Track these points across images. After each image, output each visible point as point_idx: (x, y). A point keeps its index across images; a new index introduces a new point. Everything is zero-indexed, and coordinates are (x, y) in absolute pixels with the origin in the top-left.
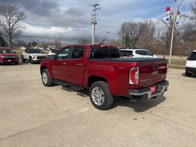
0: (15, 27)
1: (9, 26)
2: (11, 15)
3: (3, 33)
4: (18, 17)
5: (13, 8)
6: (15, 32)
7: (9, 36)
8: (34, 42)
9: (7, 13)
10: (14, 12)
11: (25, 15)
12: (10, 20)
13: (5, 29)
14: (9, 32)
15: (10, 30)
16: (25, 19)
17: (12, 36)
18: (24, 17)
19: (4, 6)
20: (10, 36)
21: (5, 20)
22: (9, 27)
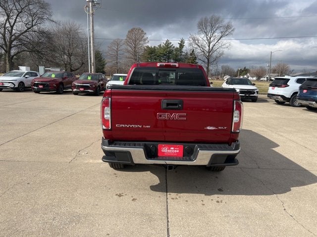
0: (215, 48)
1: (209, 46)
2: (213, 31)
3: (199, 57)
4: (222, 32)
5: (217, 20)
6: (215, 54)
7: (206, 60)
8: (245, 68)
9: (209, 28)
10: (218, 25)
11: (232, 28)
12: (210, 38)
13: (203, 52)
14: (207, 55)
15: (209, 52)
16: (232, 34)
17: (211, 60)
18: (230, 31)
19: (205, 19)
20: (208, 61)
21: (205, 39)
22: (208, 48)
